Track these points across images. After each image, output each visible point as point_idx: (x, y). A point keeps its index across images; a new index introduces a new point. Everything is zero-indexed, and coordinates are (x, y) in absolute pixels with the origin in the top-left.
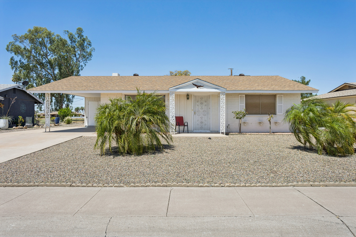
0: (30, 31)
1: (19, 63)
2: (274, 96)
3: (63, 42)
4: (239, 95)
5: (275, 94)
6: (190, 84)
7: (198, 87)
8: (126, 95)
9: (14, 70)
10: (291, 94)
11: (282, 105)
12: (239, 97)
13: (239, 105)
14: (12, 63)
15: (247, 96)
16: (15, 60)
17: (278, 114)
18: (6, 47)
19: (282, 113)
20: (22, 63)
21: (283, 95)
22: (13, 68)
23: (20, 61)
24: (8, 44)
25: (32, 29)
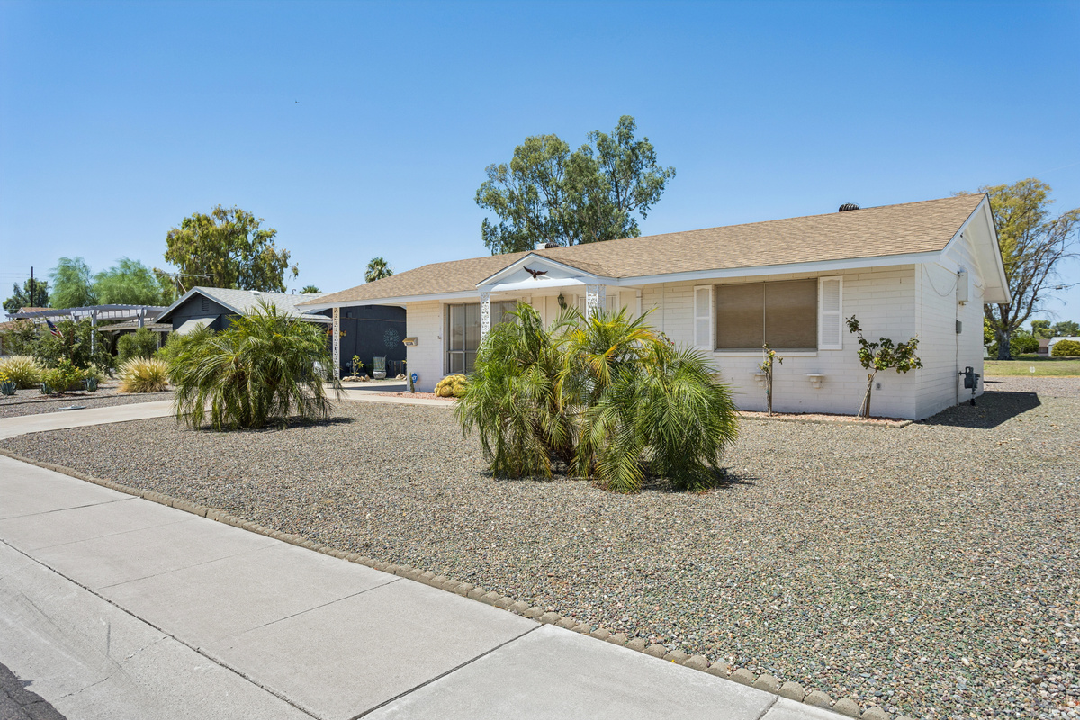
0: (518, 152)
1: (499, 230)
2: (812, 283)
3: (578, 165)
4: (696, 288)
5: (815, 276)
6: (518, 269)
7: (536, 274)
8: (449, 305)
9: (491, 247)
10: (872, 271)
11: (837, 316)
12: (695, 292)
13: (696, 318)
14: (485, 234)
15: (721, 289)
16: (492, 226)
17: (821, 346)
18: (475, 196)
19: (837, 343)
20: (504, 229)
21: (841, 278)
22: (487, 245)
23: (501, 225)
24: (480, 187)
25: (522, 144)
